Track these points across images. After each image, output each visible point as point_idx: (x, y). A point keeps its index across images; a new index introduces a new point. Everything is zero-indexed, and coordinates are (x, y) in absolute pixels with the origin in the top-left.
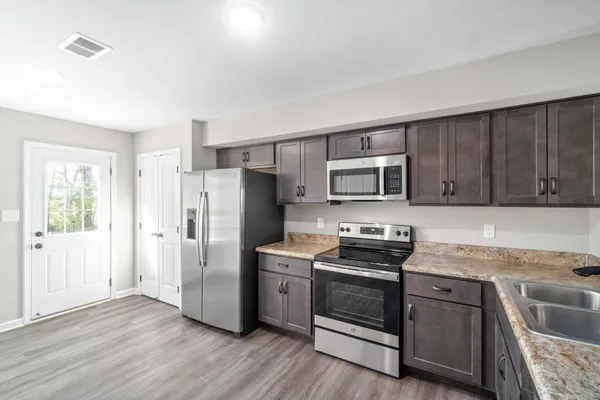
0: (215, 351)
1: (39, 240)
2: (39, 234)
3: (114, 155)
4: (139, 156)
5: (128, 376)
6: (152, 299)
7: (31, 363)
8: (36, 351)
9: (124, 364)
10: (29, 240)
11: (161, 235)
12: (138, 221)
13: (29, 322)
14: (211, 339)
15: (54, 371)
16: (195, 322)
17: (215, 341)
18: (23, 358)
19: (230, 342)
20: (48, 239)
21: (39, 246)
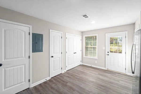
1: (108, 53)
3: (127, 32)
13: (106, 69)
21: (108, 55)
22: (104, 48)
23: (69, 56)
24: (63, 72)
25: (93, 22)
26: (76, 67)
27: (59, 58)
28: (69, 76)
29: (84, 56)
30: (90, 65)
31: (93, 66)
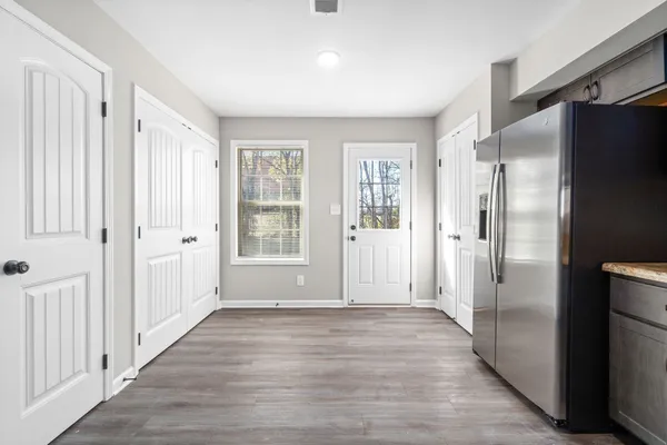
0: (501, 425)
1: (352, 233)
2: (353, 228)
3: (414, 145)
4: (439, 142)
5: (383, 393)
6: (449, 318)
7: (332, 339)
8: (338, 331)
9: (384, 377)
10: (347, 232)
11: (459, 238)
12: (439, 222)
13: (346, 305)
14: (503, 402)
15: (335, 354)
16: (488, 369)
17: (510, 410)
18: (327, 333)
19: (535, 427)
20: (358, 232)
21: (353, 238)
22: (335, 210)
23: (152, 262)
24: (116, 386)
25: (328, 60)
26: (196, 331)
27: (80, 282)
28: (185, 400)
29: (235, 259)
30: (269, 304)
31: (285, 304)
